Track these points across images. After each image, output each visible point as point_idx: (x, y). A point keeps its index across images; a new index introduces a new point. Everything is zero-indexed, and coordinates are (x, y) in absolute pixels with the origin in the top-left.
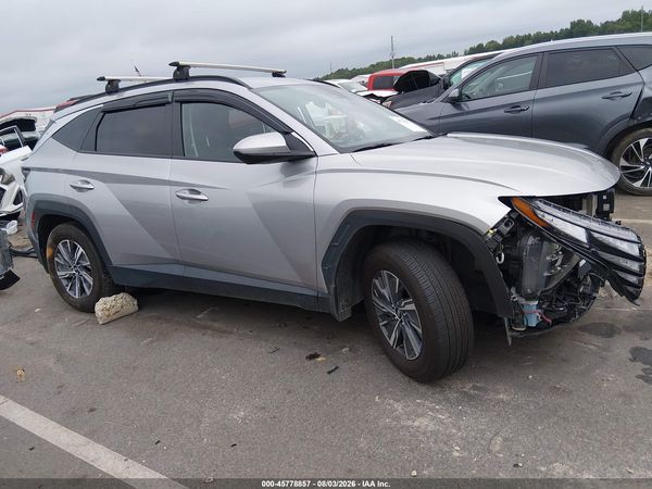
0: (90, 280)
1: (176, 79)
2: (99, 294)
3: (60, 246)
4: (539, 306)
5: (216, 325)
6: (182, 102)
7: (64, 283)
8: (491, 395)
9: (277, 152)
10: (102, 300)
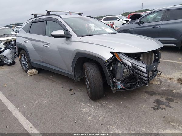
0: (27, 65)
1: (47, 15)
2: (29, 68)
3: (22, 56)
4: (121, 83)
5: (53, 79)
6: (47, 21)
7: (23, 65)
8: (108, 106)
9: (62, 35)
10: (29, 70)
